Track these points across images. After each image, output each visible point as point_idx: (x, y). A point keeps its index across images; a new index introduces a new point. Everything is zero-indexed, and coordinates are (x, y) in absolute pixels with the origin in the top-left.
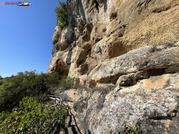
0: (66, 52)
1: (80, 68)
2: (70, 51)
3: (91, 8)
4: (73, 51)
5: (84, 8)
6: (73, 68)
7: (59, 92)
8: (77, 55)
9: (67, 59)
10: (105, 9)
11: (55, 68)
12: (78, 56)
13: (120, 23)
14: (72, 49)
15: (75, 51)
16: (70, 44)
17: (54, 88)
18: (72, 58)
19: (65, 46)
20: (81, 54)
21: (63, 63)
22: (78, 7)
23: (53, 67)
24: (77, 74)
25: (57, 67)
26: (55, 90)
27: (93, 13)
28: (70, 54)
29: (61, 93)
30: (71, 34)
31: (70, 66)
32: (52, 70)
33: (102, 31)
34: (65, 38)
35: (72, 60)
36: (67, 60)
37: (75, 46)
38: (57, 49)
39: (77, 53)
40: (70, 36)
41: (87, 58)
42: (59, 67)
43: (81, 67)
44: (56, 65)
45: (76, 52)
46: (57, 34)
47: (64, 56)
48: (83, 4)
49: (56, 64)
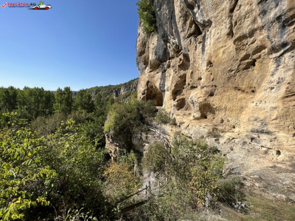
0: (158, 73)
1: (176, 103)
2: (163, 73)
3: (189, 32)
4: (167, 74)
5: (180, 30)
6: (169, 99)
7: (157, 123)
8: (172, 82)
9: (160, 84)
10: (203, 50)
11: (146, 92)
12: (174, 85)
13: (213, 80)
14: (165, 71)
15: (169, 75)
16: (162, 63)
17: (151, 119)
18: (166, 84)
19: (155, 64)
20: (177, 84)
21: (156, 87)
22: (171, 23)
23: (143, 90)
24: (172, 109)
25: (148, 89)
26: (151, 121)
27: (191, 43)
28: (163, 78)
29: (159, 126)
30: (163, 50)
31: (164, 94)
32: (143, 94)
33: (197, 78)
34: (156, 54)
35: (166, 88)
36: (161, 86)
37: (169, 66)
38: (145, 64)
39: (172, 80)
40: (161, 53)
41: (184, 88)
42: (151, 89)
43: (177, 101)
44: (146, 88)
45: (171, 77)
46: (142, 42)
47: (155, 79)
48: (177, 23)
49: (146, 86)
